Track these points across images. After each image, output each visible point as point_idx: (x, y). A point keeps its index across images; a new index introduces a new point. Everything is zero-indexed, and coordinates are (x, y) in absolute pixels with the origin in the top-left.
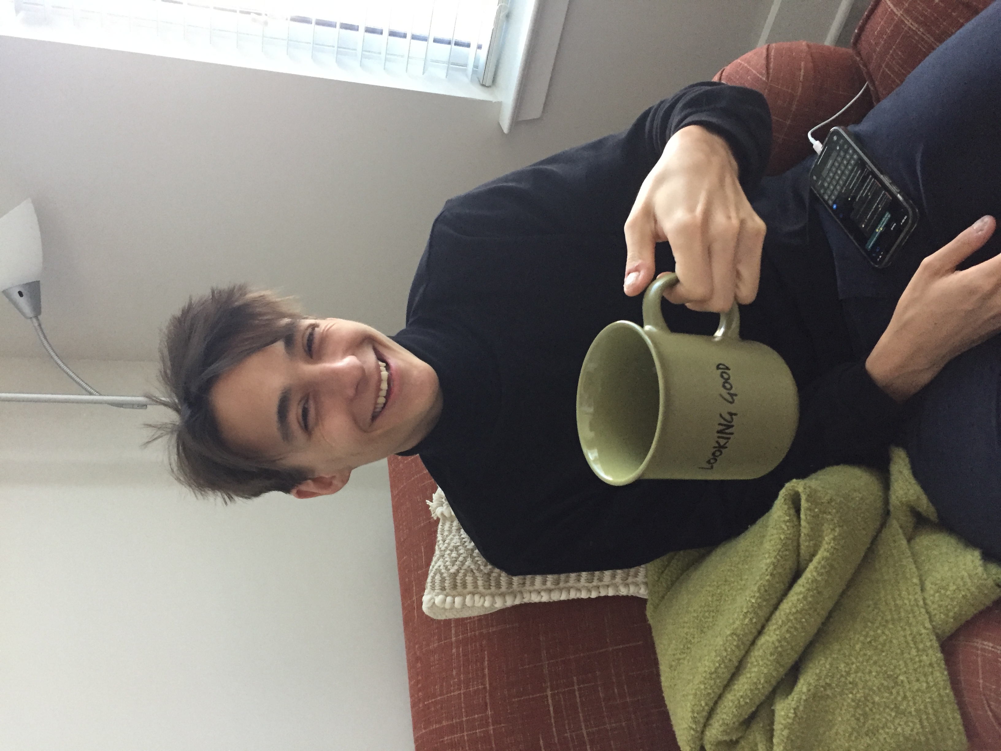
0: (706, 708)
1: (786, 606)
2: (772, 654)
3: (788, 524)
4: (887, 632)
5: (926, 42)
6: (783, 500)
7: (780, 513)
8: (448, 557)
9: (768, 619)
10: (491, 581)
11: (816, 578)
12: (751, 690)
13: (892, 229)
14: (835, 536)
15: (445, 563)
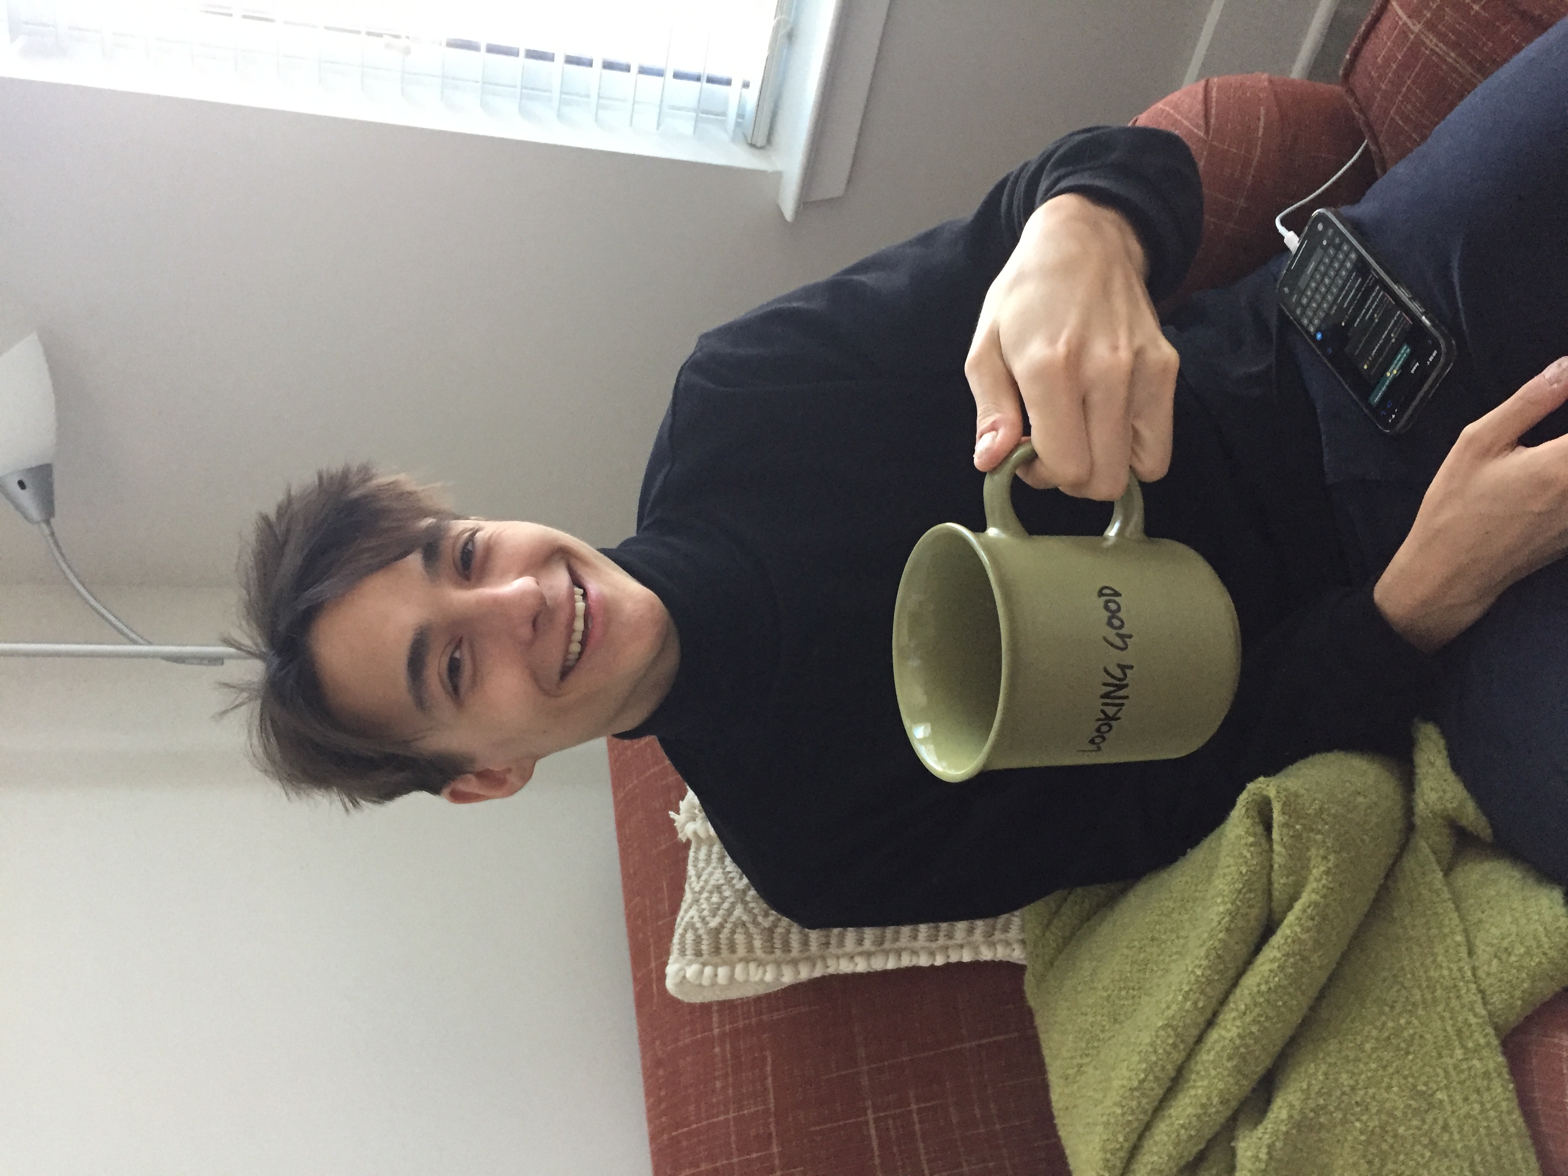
0: (1126, 1145)
1: (1251, 981)
2: (1230, 1059)
3: (1252, 849)
4: (1415, 1022)
5: (1461, 75)
6: (1243, 810)
7: (1241, 831)
8: (706, 902)
9: (1223, 1001)
10: (775, 941)
11: (1299, 935)
12: (1198, 1117)
13: (1412, 372)
14: (1329, 868)
15: (701, 912)
